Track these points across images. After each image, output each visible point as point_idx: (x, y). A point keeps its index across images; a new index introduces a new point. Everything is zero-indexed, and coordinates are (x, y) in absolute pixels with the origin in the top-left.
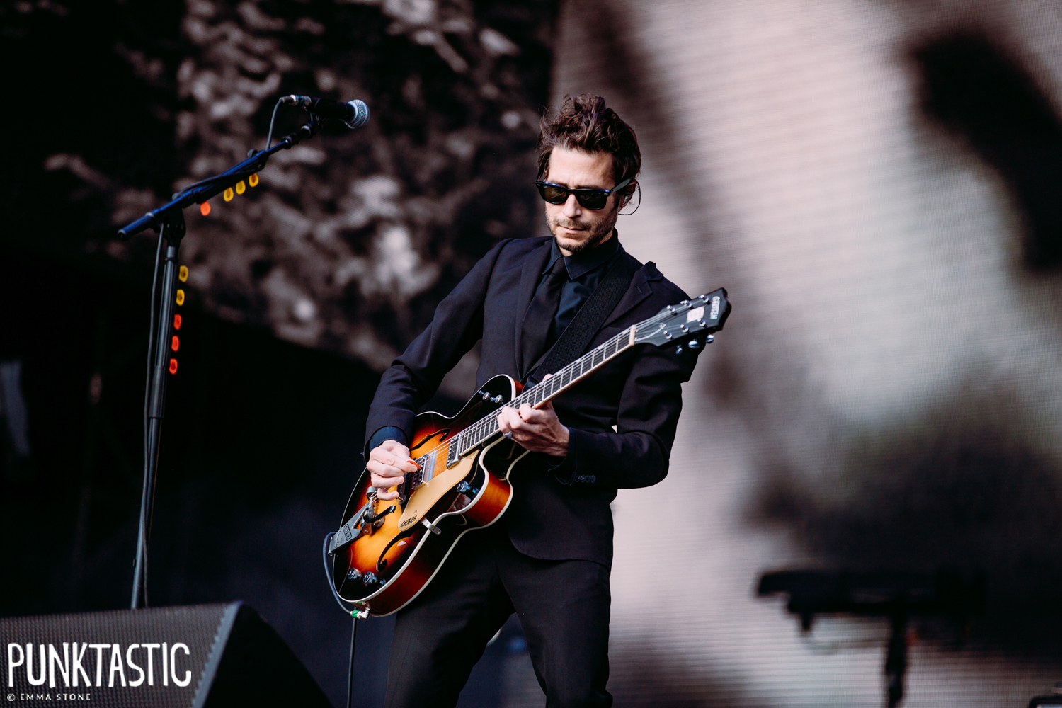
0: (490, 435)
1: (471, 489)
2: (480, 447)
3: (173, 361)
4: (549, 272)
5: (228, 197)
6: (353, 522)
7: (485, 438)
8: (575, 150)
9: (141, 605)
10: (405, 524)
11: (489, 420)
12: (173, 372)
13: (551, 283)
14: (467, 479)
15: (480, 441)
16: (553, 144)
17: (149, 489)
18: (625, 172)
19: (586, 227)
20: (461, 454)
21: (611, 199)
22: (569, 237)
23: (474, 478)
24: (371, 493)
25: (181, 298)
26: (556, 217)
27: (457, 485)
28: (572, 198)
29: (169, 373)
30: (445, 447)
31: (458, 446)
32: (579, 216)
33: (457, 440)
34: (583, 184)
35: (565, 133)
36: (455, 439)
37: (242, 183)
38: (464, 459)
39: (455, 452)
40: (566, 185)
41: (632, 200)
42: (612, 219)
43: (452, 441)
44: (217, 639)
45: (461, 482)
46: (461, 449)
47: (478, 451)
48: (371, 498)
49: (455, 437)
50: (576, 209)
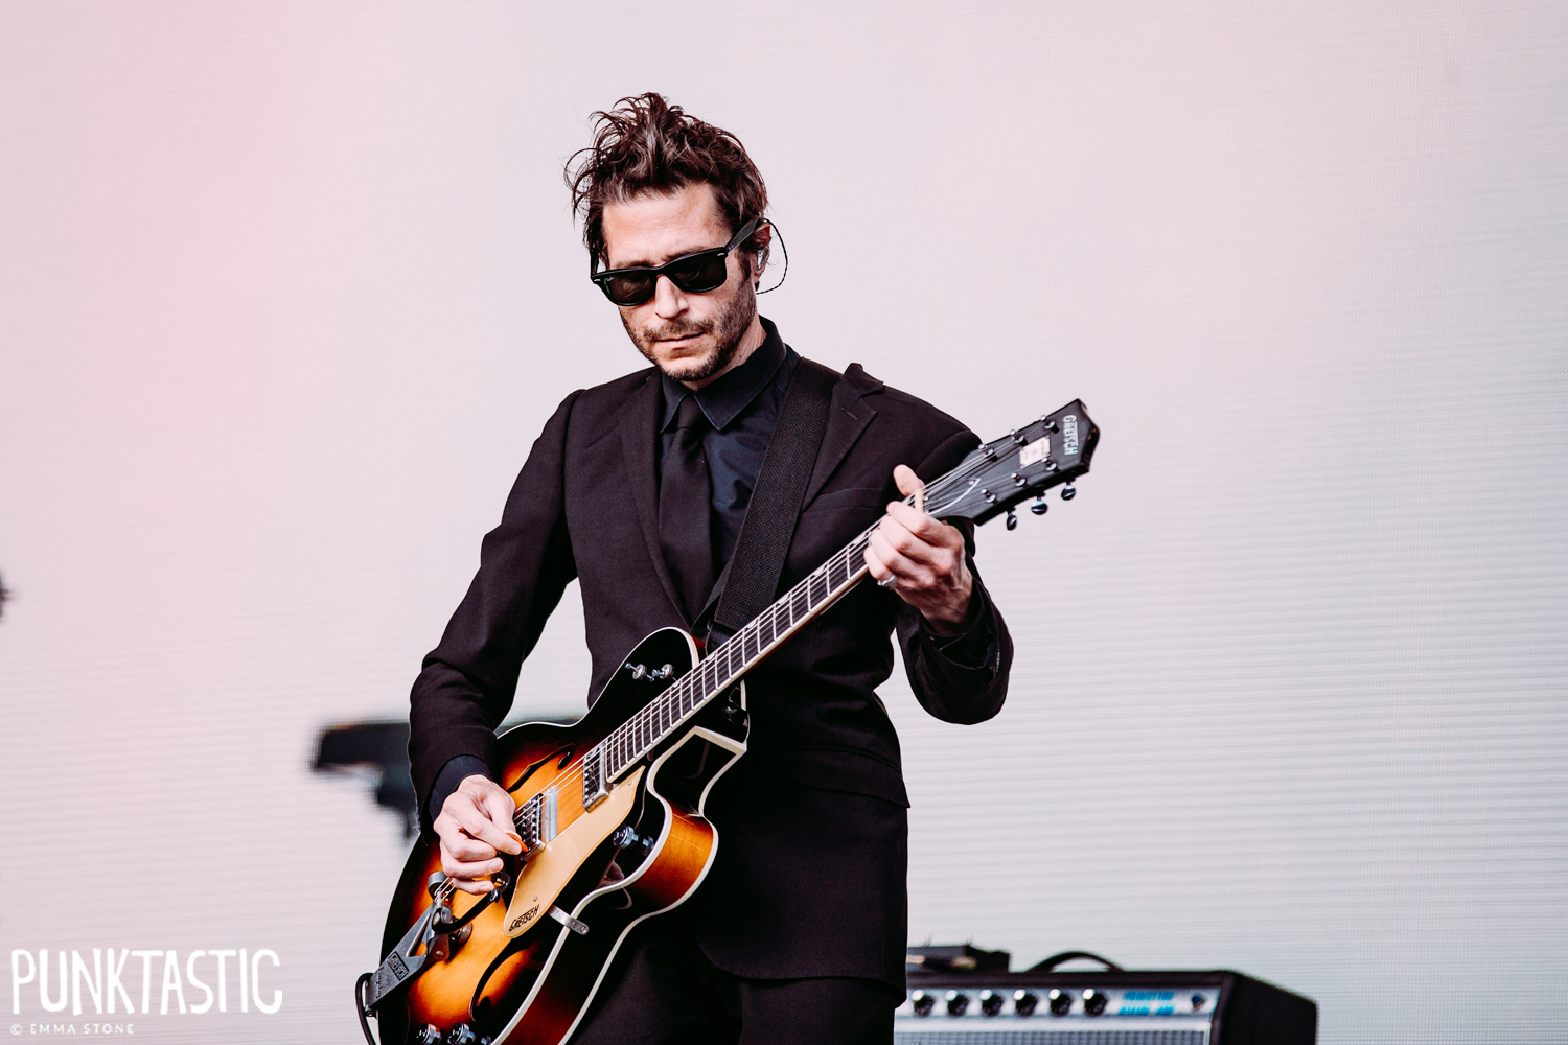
0: (664, 734)
1: (641, 840)
2: (646, 762)
4: (673, 428)
6: (407, 946)
7: (655, 742)
8: (641, 196)
10: (517, 924)
11: (658, 708)
13: (684, 445)
14: (630, 820)
15: (646, 749)
16: (601, 203)
18: (741, 208)
19: (705, 329)
20: (610, 780)
21: (732, 263)
22: (680, 356)
23: (645, 818)
24: (437, 885)
26: (645, 328)
27: (613, 834)
28: (664, 283)
30: (575, 774)
31: (601, 766)
32: (685, 311)
33: (598, 756)
34: (674, 250)
35: (614, 175)
36: (592, 756)
38: (616, 788)
39: (598, 778)
40: (645, 264)
41: (771, 259)
42: (746, 299)
43: (586, 761)
45: (620, 829)
46: (609, 769)
47: (642, 768)
48: (439, 894)
49: (593, 752)
50: (677, 300)
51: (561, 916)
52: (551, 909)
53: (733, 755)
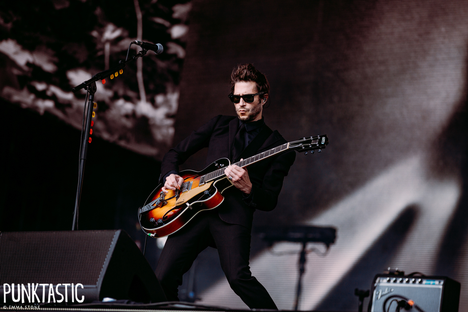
0: (220, 176)
1: (209, 194)
2: (214, 180)
3: (90, 138)
5: (112, 77)
6: (151, 204)
8: (241, 82)
9: (75, 229)
10: (178, 203)
12: (90, 142)
14: (208, 190)
15: (216, 178)
17: (80, 186)
19: (248, 110)
20: (206, 182)
23: (211, 190)
25: (94, 115)
26: (238, 108)
27: (205, 191)
28: (241, 99)
29: (89, 142)
30: (199, 179)
31: (205, 178)
32: (245, 106)
37: (117, 73)
38: (206, 184)
39: (203, 181)
40: (239, 95)
44: (112, 243)
45: (206, 190)
46: (206, 180)
47: (213, 181)
48: (162, 195)
49: (203, 176)
50: (243, 103)
51: (188, 204)
52: (186, 202)
53: (232, 185)
